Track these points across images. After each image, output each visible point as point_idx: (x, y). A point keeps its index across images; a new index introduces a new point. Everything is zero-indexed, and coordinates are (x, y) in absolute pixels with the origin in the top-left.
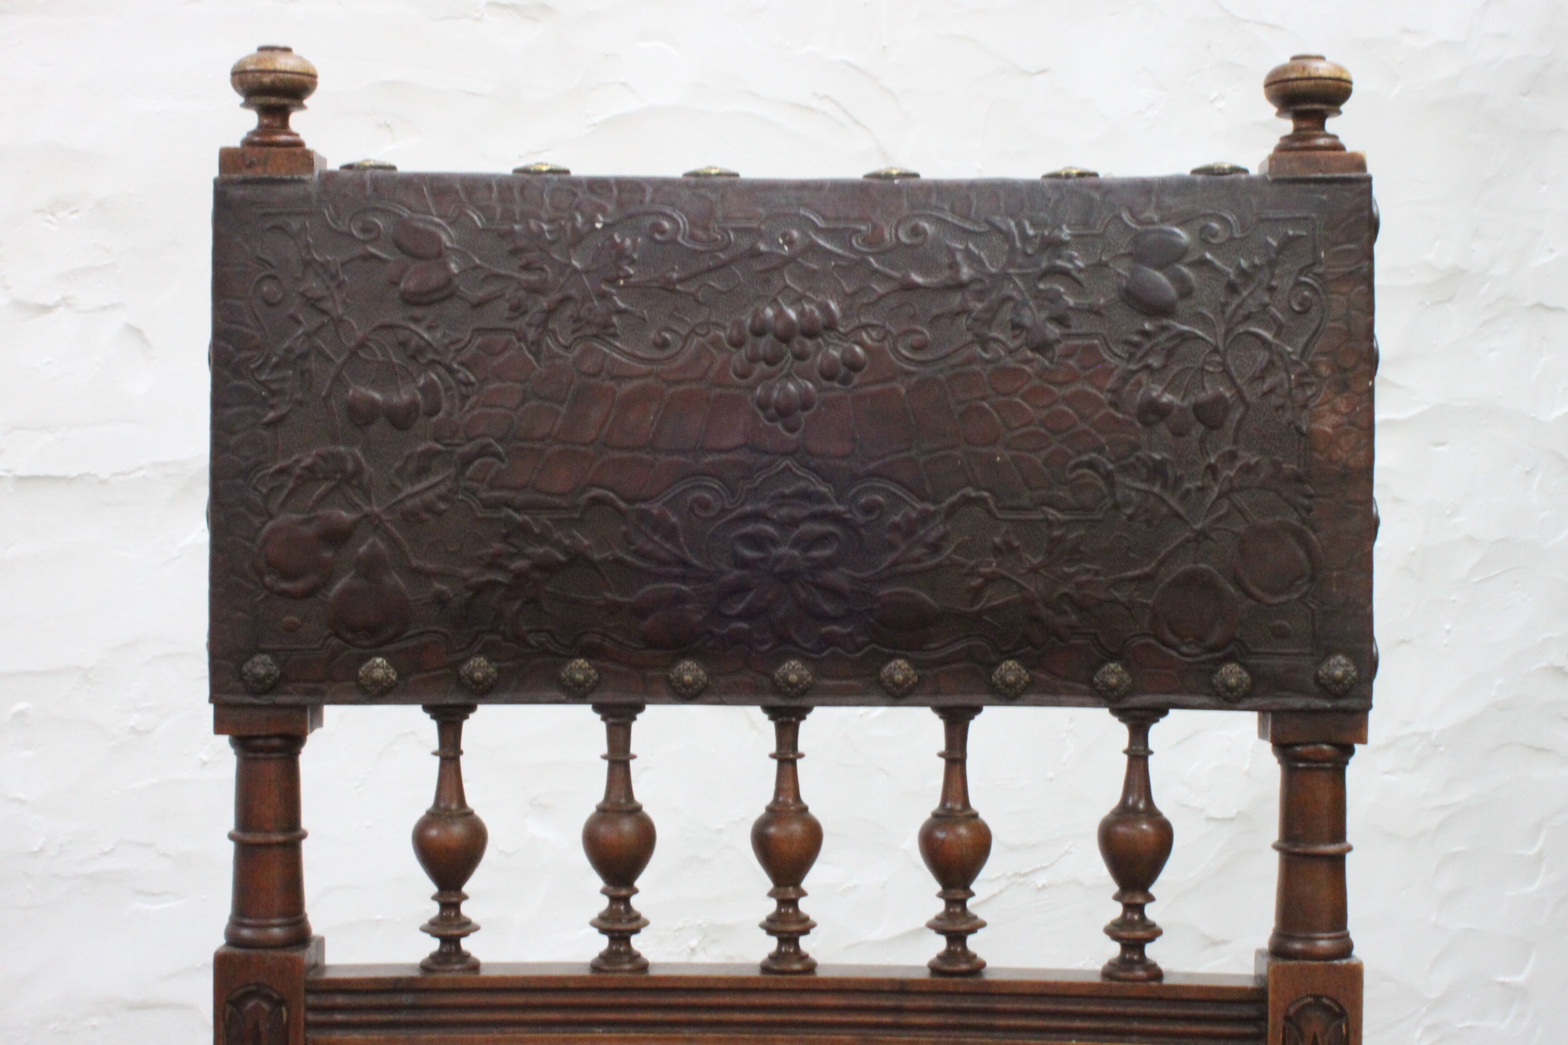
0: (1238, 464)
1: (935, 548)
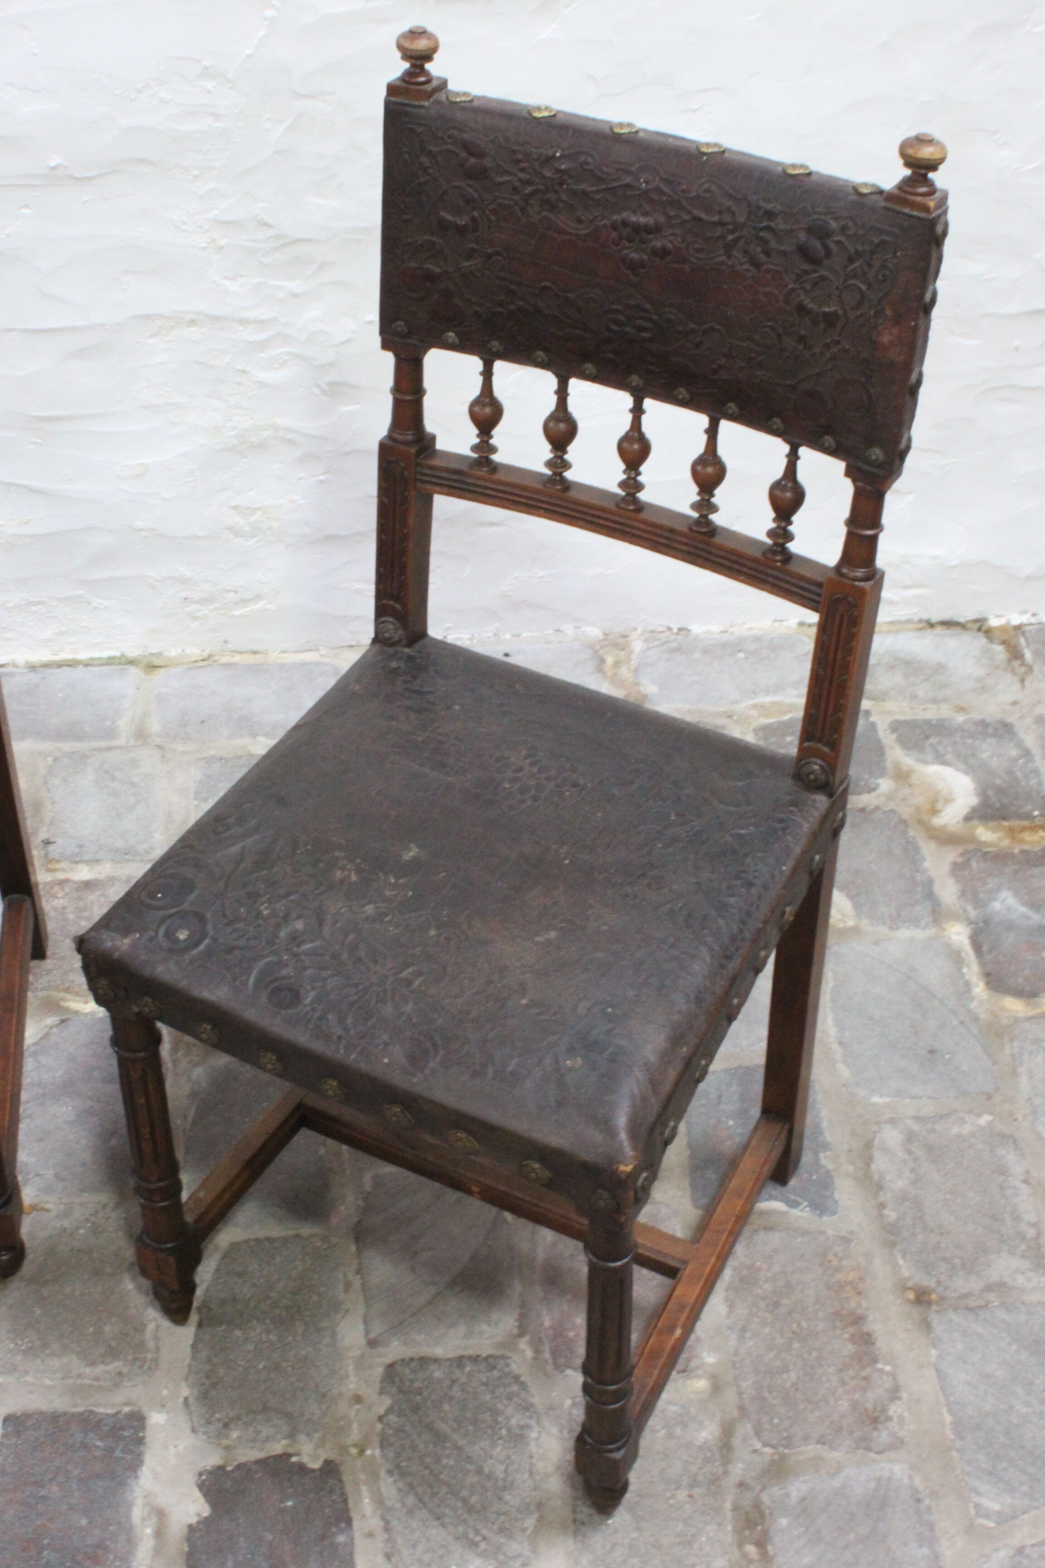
0: (840, 347)
1: (698, 345)
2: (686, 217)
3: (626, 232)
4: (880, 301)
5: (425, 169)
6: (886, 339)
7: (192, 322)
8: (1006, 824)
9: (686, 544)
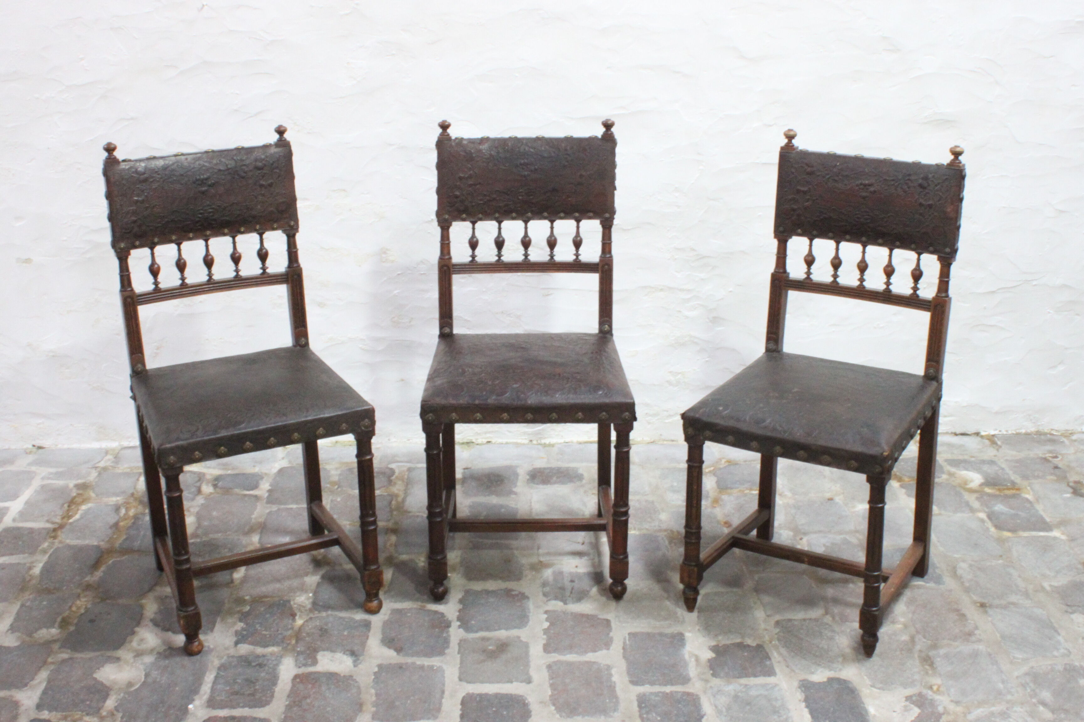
2: (881, 179)
3: (862, 187)
4: (946, 197)
5: (793, 173)
6: (949, 210)
7: (662, 290)
8: (996, 487)
9: (882, 297)
